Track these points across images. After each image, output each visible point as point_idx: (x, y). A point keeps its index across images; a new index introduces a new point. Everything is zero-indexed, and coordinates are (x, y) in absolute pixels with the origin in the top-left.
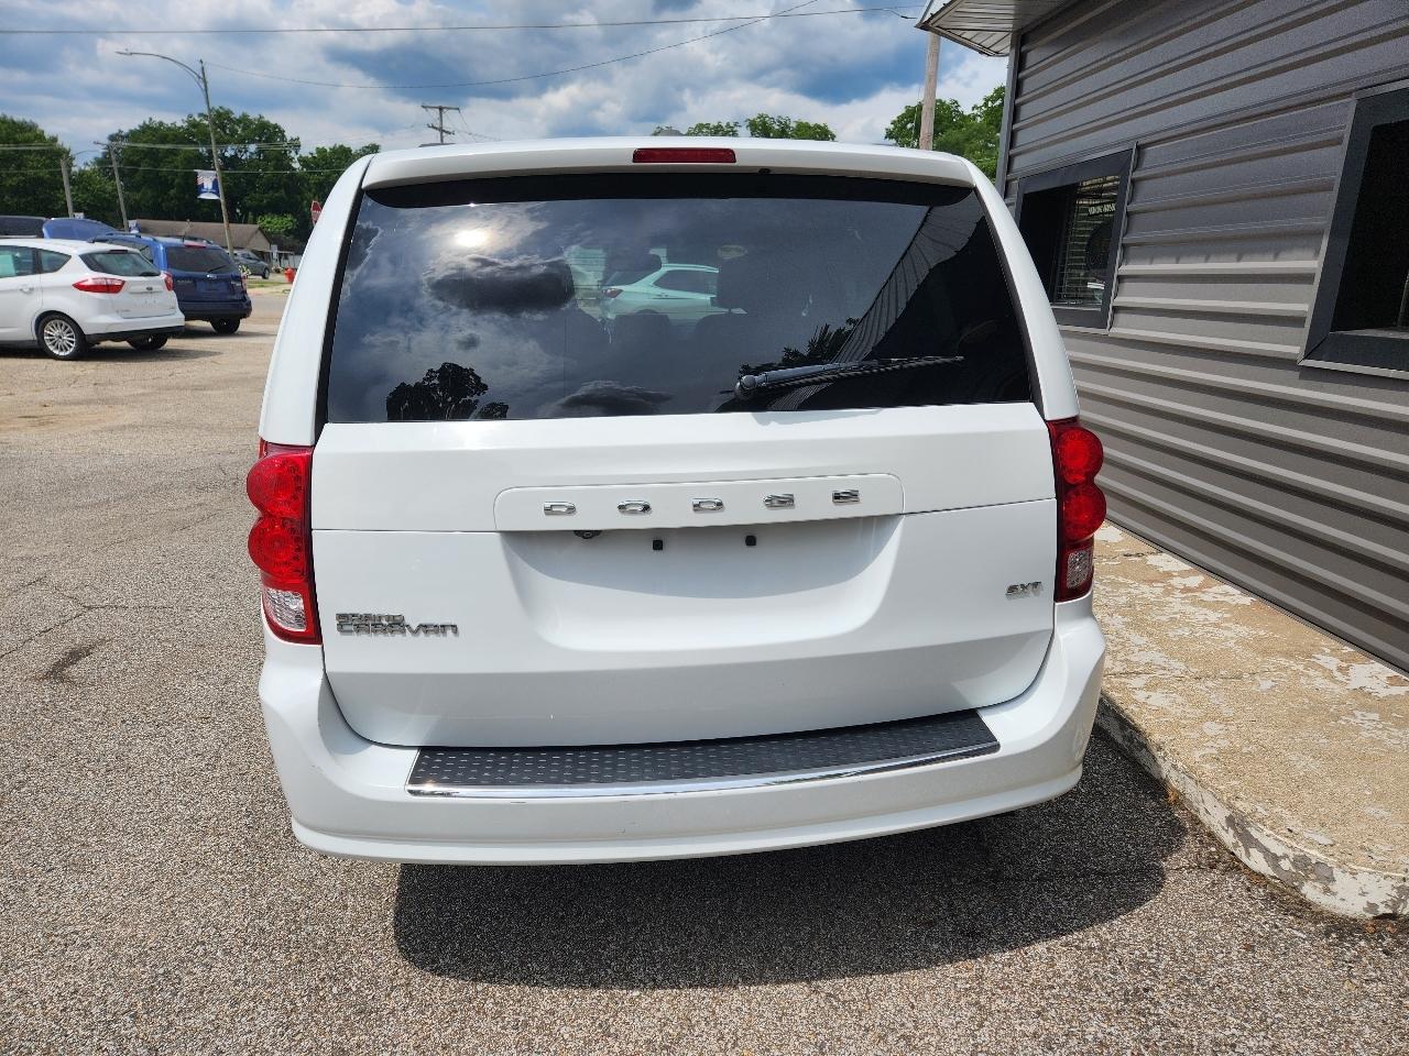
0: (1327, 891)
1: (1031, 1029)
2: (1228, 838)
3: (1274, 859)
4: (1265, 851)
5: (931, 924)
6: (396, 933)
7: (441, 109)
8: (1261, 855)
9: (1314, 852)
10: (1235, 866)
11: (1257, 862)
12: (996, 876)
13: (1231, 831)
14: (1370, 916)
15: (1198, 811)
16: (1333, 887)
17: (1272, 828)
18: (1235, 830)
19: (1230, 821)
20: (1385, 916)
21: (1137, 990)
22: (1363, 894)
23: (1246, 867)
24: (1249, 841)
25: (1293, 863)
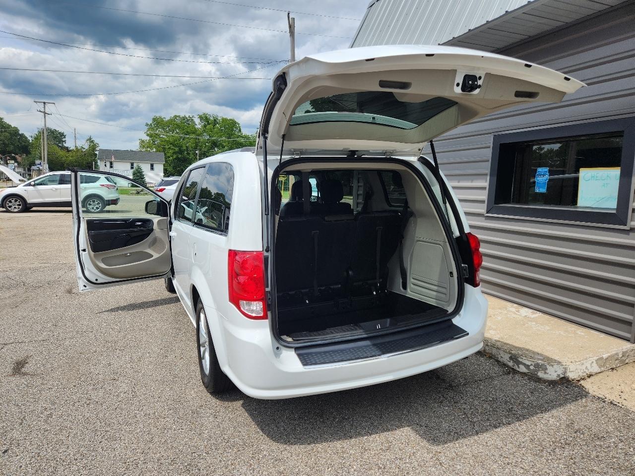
0: (545, 373)
1: (488, 424)
2: (511, 364)
3: (527, 367)
4: (524, 365)
5: (441, 402)
6: (267, 436)
7: (44, 103)
8: (523, 366)
9: (540, 361)
10: (515, 372)
11: (522, 369)
12: (451, 386)
13: (512, 361)
14: (558, 378)
15: (498, 358)
16: (547, 371)
17: (526, 357)
18: (513, 360)
19: (511, 358)
20: (562, 378)
21: (509, 409)
22: (556, 372)
23: (519, 372)
24: (518, 363)
25: (534, 366)
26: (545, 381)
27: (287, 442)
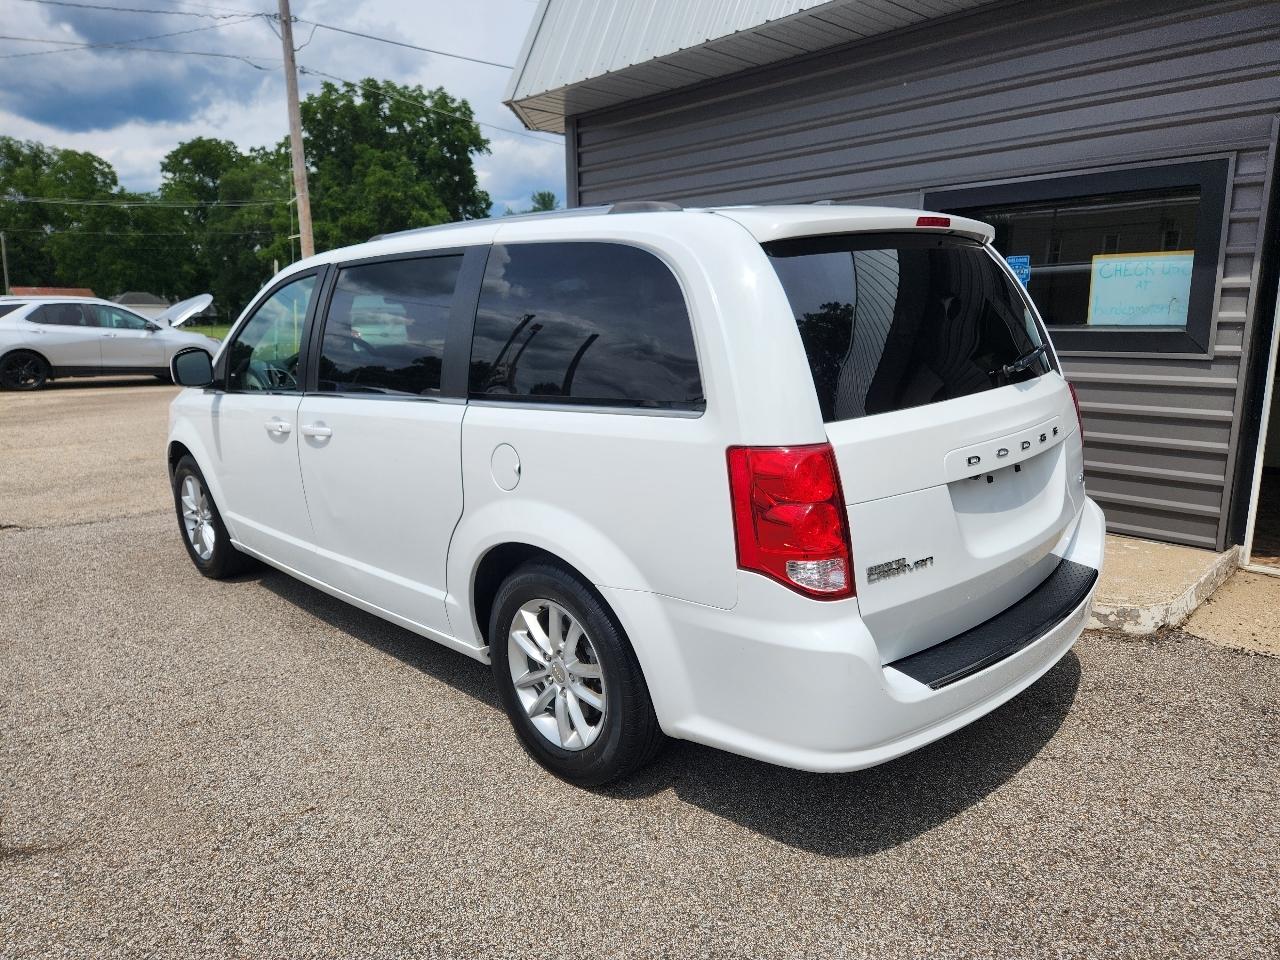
0: (1137, 623)
3: (1103, 618)
9: (1127, 605)
14: (1157, 629)
16: (1139, 621)
20: (1162, 626)
22: (1152, 619)
25: (1117, 615)
26: (1140, 638)
27: (832, 852)
